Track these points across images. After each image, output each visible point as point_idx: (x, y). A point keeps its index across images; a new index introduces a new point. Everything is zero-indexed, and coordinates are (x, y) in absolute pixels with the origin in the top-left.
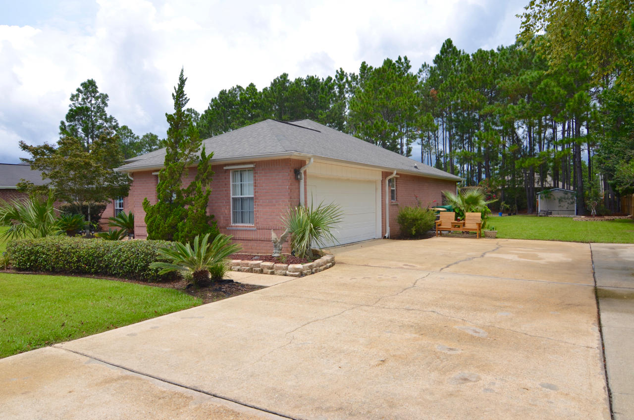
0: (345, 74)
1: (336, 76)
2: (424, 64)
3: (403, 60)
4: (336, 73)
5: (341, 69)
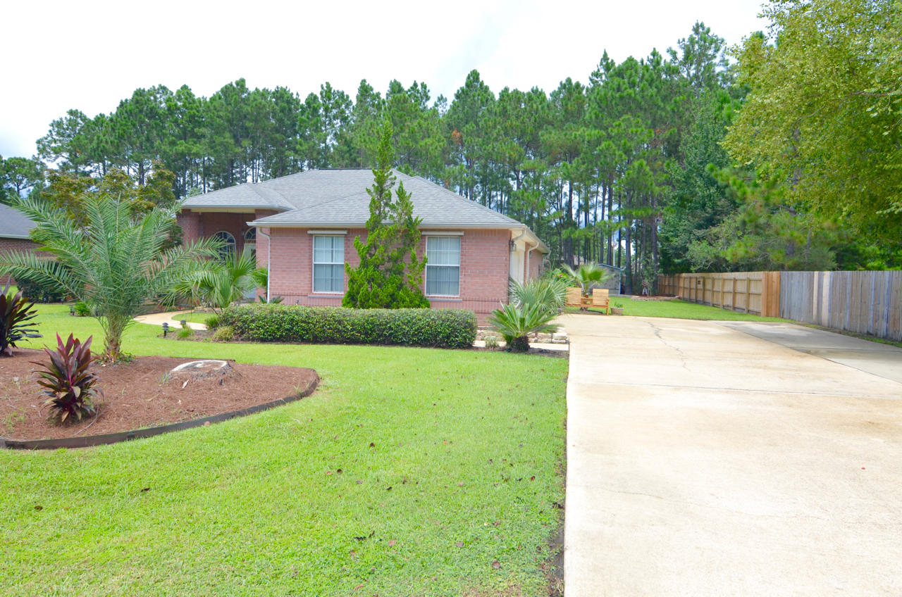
0: (332, 91)
1: (321, 94)
2: (440, 96)
3: (419, 87)
4: (320, 90)
5: (327, 83)
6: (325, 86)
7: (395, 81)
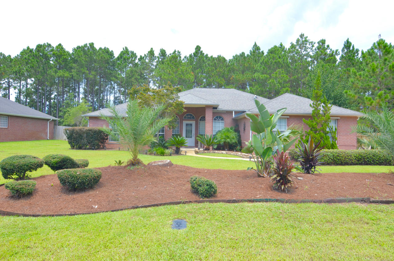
6: (125, 48)
7: (162, 49)
